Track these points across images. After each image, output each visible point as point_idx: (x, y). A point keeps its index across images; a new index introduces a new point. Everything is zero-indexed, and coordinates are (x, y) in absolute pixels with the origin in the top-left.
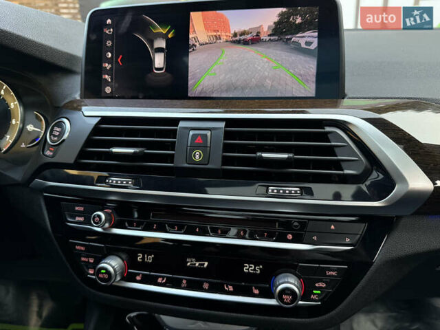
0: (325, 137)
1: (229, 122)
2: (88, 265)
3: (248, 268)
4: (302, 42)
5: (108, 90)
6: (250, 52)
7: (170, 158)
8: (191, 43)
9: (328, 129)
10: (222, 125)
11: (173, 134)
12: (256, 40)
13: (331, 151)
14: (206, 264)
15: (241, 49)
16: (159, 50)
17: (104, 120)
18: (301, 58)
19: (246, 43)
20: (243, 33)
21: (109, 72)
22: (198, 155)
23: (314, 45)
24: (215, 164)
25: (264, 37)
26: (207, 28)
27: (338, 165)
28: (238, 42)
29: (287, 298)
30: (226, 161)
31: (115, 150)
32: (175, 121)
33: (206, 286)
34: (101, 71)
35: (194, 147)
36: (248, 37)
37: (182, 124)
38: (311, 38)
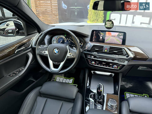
1: (110, 47)
2: (90, 62)
3: (110, 64)
5: (93, 41)
6: (114, 38)
7: (102, 51)
8: (106, 36)
9: (122, 49)
11: (103, 48)
12: (115, 36)
13: (122, 52)
14: (105, 63)
16: (101, 36)
17: (94, 45)
19: (113, 37)
20: (113, 35)
21: (94, 38)
22: (106, 51)
23: (122, 38)
24: (108, 52)
26: (108, 34)
27: (123, 53)
29: (115, 68)
30: (109, 52)
31: (96, 49)
32: (103, 46)
33: (105, 66)
35: (105, 50)
37: (104, 47)
38: (122, 37)
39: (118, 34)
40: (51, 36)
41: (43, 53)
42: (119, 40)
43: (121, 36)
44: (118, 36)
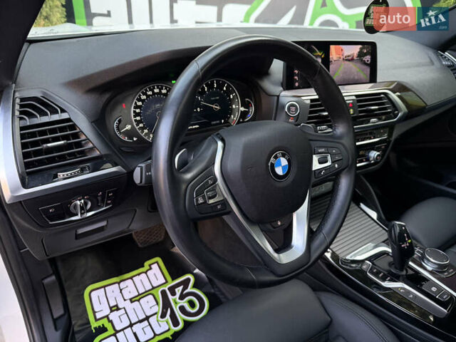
0: (381, 99)
1: (357, 96)
4: (366, 60)
5: (297, 84)
6: (350, 64)
8: (330, 60)
9: (382, 96)
10: (354, 98)
12: (352, 60)
13: (384, 104)
15: (348, 62)
17: (312, 101)
18: (365, 67)
19: (349, 60)
20: (348, 56)
21: (297, 75)
22: (352, 111)
23: (369, 62)
24: (357, 113)
25: (355, 58)
26: (337, 53)
27: (386, 109)
28: (346, 60)
30: (360, 112)
34: (293, 74)
35: (350, 108)
36: (350, 58)
38: (367, 59)
39: (358, 50)
40: (107, 96)
41: (211, 201)
42: (363, 70)
43: (366, 54)
44: (361, 55)
